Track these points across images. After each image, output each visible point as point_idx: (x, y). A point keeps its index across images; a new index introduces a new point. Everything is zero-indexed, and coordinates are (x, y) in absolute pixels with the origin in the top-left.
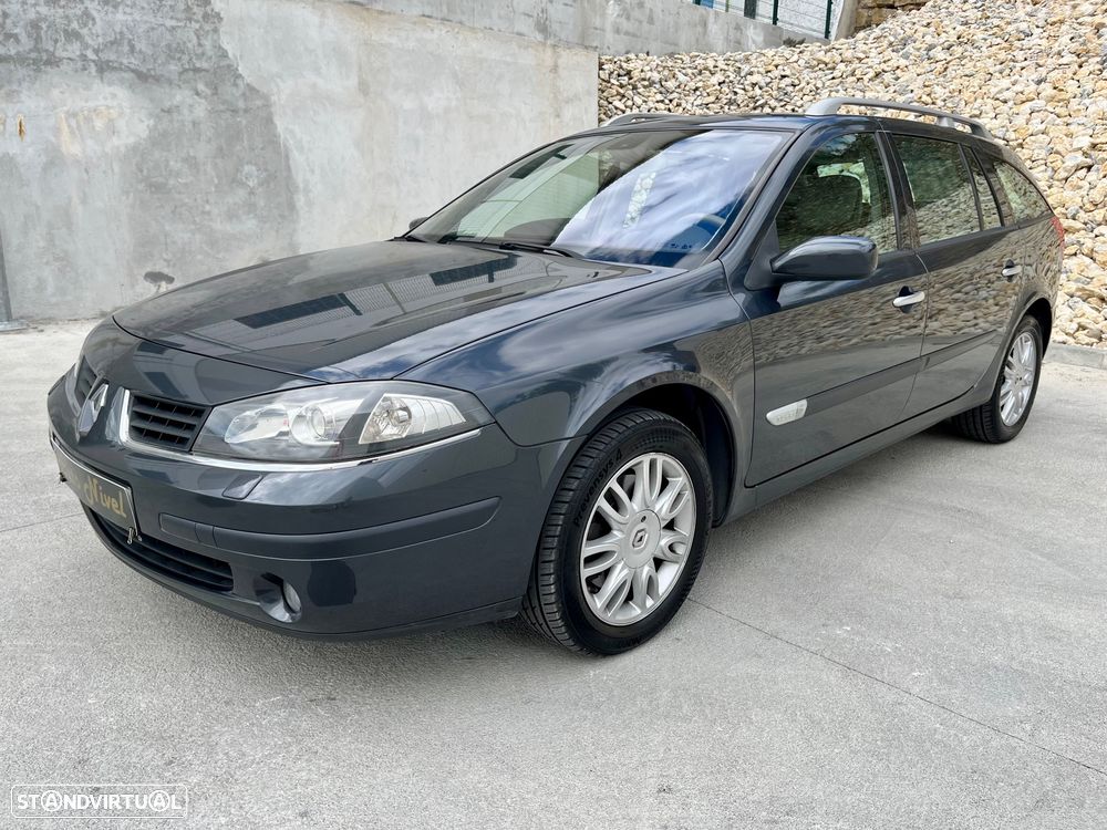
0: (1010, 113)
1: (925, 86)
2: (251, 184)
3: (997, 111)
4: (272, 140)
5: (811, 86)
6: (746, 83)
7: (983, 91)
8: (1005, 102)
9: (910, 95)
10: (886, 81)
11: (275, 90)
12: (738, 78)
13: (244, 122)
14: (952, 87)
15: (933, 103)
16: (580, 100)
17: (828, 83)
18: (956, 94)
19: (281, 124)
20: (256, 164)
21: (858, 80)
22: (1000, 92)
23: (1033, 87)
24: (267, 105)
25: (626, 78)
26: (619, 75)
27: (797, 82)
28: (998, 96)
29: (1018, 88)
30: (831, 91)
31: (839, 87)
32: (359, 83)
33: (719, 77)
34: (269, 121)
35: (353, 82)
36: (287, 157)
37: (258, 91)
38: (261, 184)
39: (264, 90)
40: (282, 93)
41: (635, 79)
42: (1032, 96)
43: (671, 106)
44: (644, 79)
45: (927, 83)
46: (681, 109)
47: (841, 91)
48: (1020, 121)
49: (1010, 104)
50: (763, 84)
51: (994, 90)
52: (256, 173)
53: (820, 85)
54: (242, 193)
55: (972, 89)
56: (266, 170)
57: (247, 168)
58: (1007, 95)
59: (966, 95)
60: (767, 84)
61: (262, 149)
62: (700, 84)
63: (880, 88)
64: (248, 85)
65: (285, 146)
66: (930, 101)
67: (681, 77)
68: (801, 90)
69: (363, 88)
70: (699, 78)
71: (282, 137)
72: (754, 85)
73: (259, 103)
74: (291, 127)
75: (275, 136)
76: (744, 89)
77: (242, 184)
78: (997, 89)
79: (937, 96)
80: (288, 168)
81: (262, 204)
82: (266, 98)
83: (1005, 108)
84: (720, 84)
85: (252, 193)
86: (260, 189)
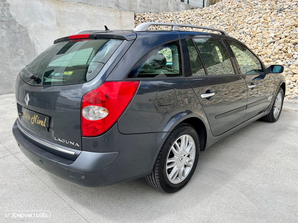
0: (251, 27)
1: (228, 20)
2: (22, 55)
3: (248, 27)
4: (29, 41)
5: (197, 21)
6: (178, 20)
7: (244, 21)
8: (250, 24)
9: (223, 23)
10: (217, 19)
11: (29, 26)
12: (176, 19)
13: (19, 36)
14: (235, 20)
15: (230, 25)
16: (129, 26)
17: (201, 20)
18: (236, 22)
19: (31, 36)
20: (23, 48)
21: (210, 19)
22: (249, 21)
23: (258, 19)
24: (26, 30)
25: (143, 20)
26: (141, 19)
27: (193, 20)
28: (248, 22)
29: (254, 20)
30: (202, 22)
31: (204, 21)
32: (57, 23)
33: (171, 19)
34: (27, 35)
35: (55, 22)
36: (34, 46)
37: (23, 26)
38: (25, 55)
39: (25, 26)
40: (31, 27)
41: (146, 20)
42: (258, 22)
43: (157, 28)
44: (149, 20)
45: (228, 19)
46: (160, 28)
47: (205, 22)
48: (254, 29)
49: (251, 24)
50: (183, 20)
51: (247, 21)
52: (23, 51)
53: (199, 21)
54: (19, 58)
55: (241, 20)
56: (27, 50)
57: (20, 50)
58: (250, 22)
59: (239, 22)
60: (184, 21)
61: (25, 44)
62: (165, 21)
63: (216, 21)
64: (19, 25)
65: (33, 43)
66: (229, 24)
67: (160, 19)
68: (194, 22)
69: (58, 24)
70: (165, 19)
71: (32, 40)
72: (181, 21)
73: (23, 30)
74: (34, 37)
75: (29, 40)
76: (178, 22)
77: (19, 55)
78: (248, 20)
79: (231, 23)
80: (34, 49)
81: (26, 61)
82: (26, 28)
83: (250, 25)
84: (171, 21)
85: (22, 57)
86: (25, 56)
